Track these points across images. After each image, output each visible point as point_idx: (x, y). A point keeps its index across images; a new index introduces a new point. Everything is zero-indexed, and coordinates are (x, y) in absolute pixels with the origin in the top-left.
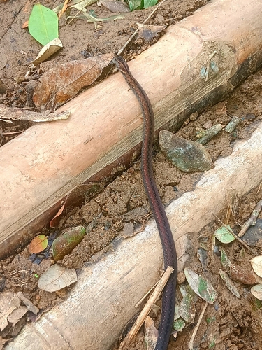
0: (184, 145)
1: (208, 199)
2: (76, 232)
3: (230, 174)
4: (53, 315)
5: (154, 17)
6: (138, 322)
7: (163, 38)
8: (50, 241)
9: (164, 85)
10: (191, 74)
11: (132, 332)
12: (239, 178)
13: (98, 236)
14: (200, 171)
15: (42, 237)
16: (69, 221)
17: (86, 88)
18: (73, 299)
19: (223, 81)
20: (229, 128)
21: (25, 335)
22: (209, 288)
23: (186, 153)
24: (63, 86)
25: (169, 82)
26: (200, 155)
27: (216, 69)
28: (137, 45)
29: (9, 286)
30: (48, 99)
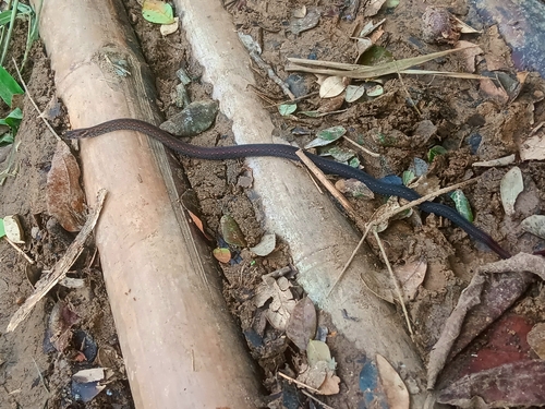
0: (185, 115)
1: (247, 111)
2: (226, 223)
3: (231, 88)
4: (297, 256)
5: (38, 104)
6: (336, 194)
7: (66, 101)
8: (225, 245)
9: (116, 105)
10: (117, 82)
11: (344, 203)
12: (240, 83)
13: (239, 208)
14: (216, 114)
15: (217, 251)
16: (212, 225)
17: (81, 179)
18: (290, 237)
19: (137, 65)
20: (185, 80)
21: (306, 282)
22: (331, 130)
23: (194, 117)
24: (68, 196)
25: (115, 100)
26: (201, 107)
27: (122, 62)
28: (60, 125)
29: (252, 287)
30: (74, 219)
